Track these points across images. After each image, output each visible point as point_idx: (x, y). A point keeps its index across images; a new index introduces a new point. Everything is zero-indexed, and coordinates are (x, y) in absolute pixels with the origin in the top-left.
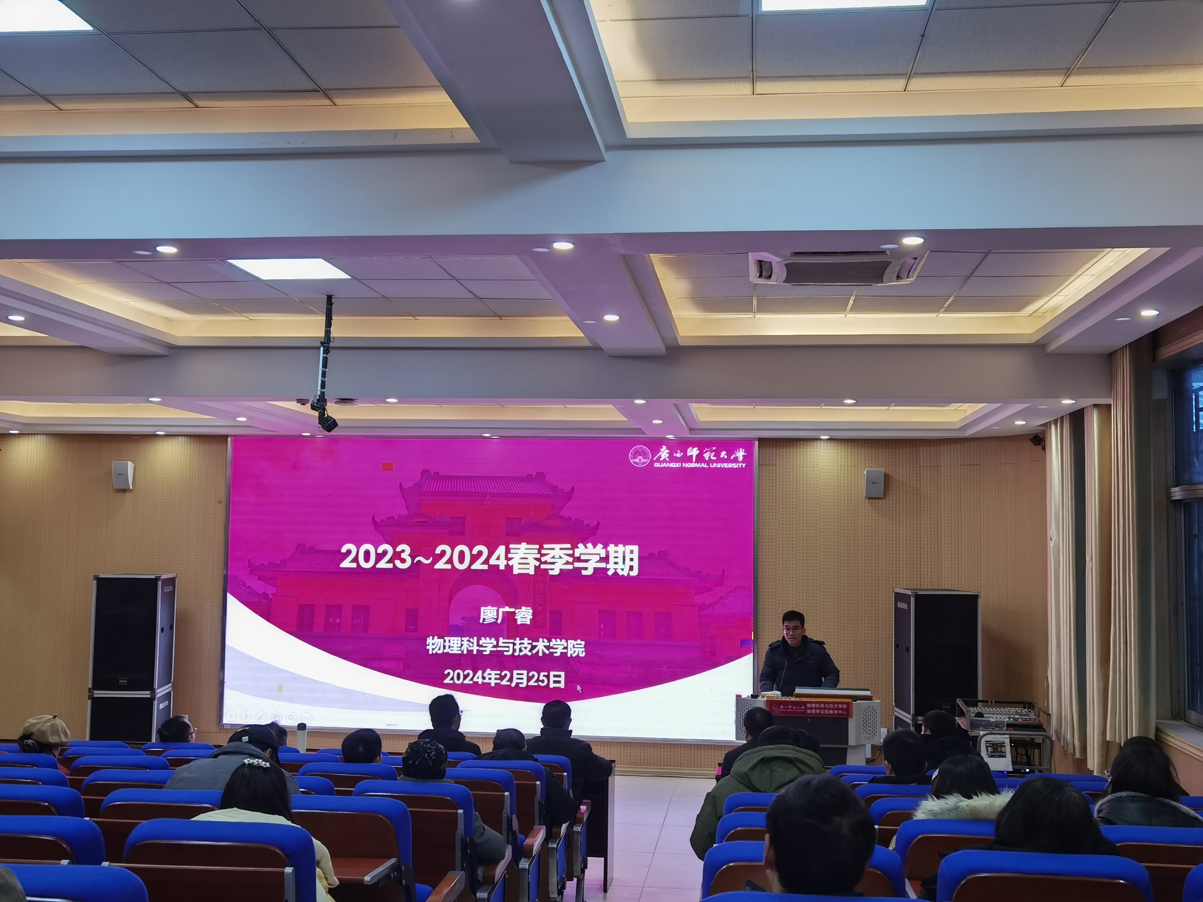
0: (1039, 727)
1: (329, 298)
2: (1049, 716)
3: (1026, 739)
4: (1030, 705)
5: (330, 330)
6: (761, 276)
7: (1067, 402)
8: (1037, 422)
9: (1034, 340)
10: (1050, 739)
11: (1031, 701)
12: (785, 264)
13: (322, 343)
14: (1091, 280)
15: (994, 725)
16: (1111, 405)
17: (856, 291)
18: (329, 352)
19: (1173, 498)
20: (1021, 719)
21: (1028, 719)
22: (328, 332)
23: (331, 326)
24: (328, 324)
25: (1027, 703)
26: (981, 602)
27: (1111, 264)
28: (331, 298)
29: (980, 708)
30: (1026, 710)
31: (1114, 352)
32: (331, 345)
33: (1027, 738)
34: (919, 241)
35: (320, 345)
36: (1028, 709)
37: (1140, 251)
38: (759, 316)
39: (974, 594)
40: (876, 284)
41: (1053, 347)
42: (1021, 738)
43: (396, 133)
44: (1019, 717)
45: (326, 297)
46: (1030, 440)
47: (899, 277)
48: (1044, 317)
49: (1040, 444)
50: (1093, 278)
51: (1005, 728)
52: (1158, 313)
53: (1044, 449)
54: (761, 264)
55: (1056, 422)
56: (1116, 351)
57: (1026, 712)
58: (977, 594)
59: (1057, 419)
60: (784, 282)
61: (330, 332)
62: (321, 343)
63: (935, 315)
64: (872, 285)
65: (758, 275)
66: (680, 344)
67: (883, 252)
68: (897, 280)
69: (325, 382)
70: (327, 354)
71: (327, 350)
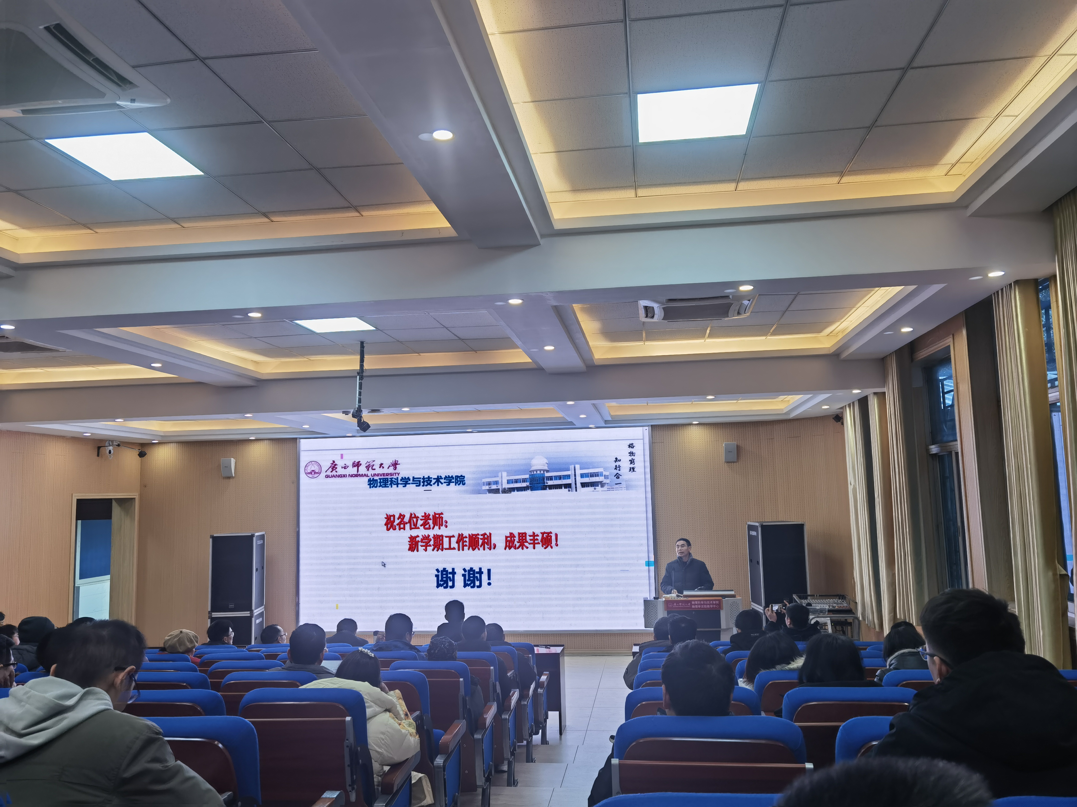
0: (849, 611)
1: (362, 343)
2: (856, 604)
3: (841, 620)
4: (842, 597)
5: (363, 364)
6: (647, 317)
7: (856, 391)
8: (836, 407)
9: (832, 351)
10: (858, 619)
11: (844, 594)
12: (663, 308)
13: (358, 373)
14: (867, 310)
15: (819, 611)
16: (885, 392)
17: (710, 324)
19: (931, 453)
20: (838, 606)
21: (842, 607)
22: (362, 366)
23: (364, 362)
24: (362, 361)
25: (841, 595)
26: (806, 529)
27: (879, 299)
28: (363, 343)
29: (809, 600)
30: (840, 600)
31: (885, 357)
33: (843, 619)
34: (750, 288)
36: (842, 600)
37: (899, 288)
38: (648, 343)
39: (801, 523)
40: (724, 319)
41: (844, 355)
42: (838, 619)
43: (403, 232)
44: (836, 605)
45: (360, 343)
46: (833, 418)
47: (739, 313)
48: (837, 336)
49: (840, 421)
50: (868, 308)
51: (827, 613)
52: (912, 329)
53: (843, 424)
54: (646, 309)
55: (849, 405)
56: (887, 356)
57: (840, 601)
58: (803, 523)
59: (850, 403)
60: (663, 319)
61: (363, 366)
63: (764, 338)
64: (721, 319)
65: (645, 316)
66: (596, 364)
67: (727, 297)
68: (738, 315)
69: (360, 399)
70: (362, 380)
71: (361, 378)
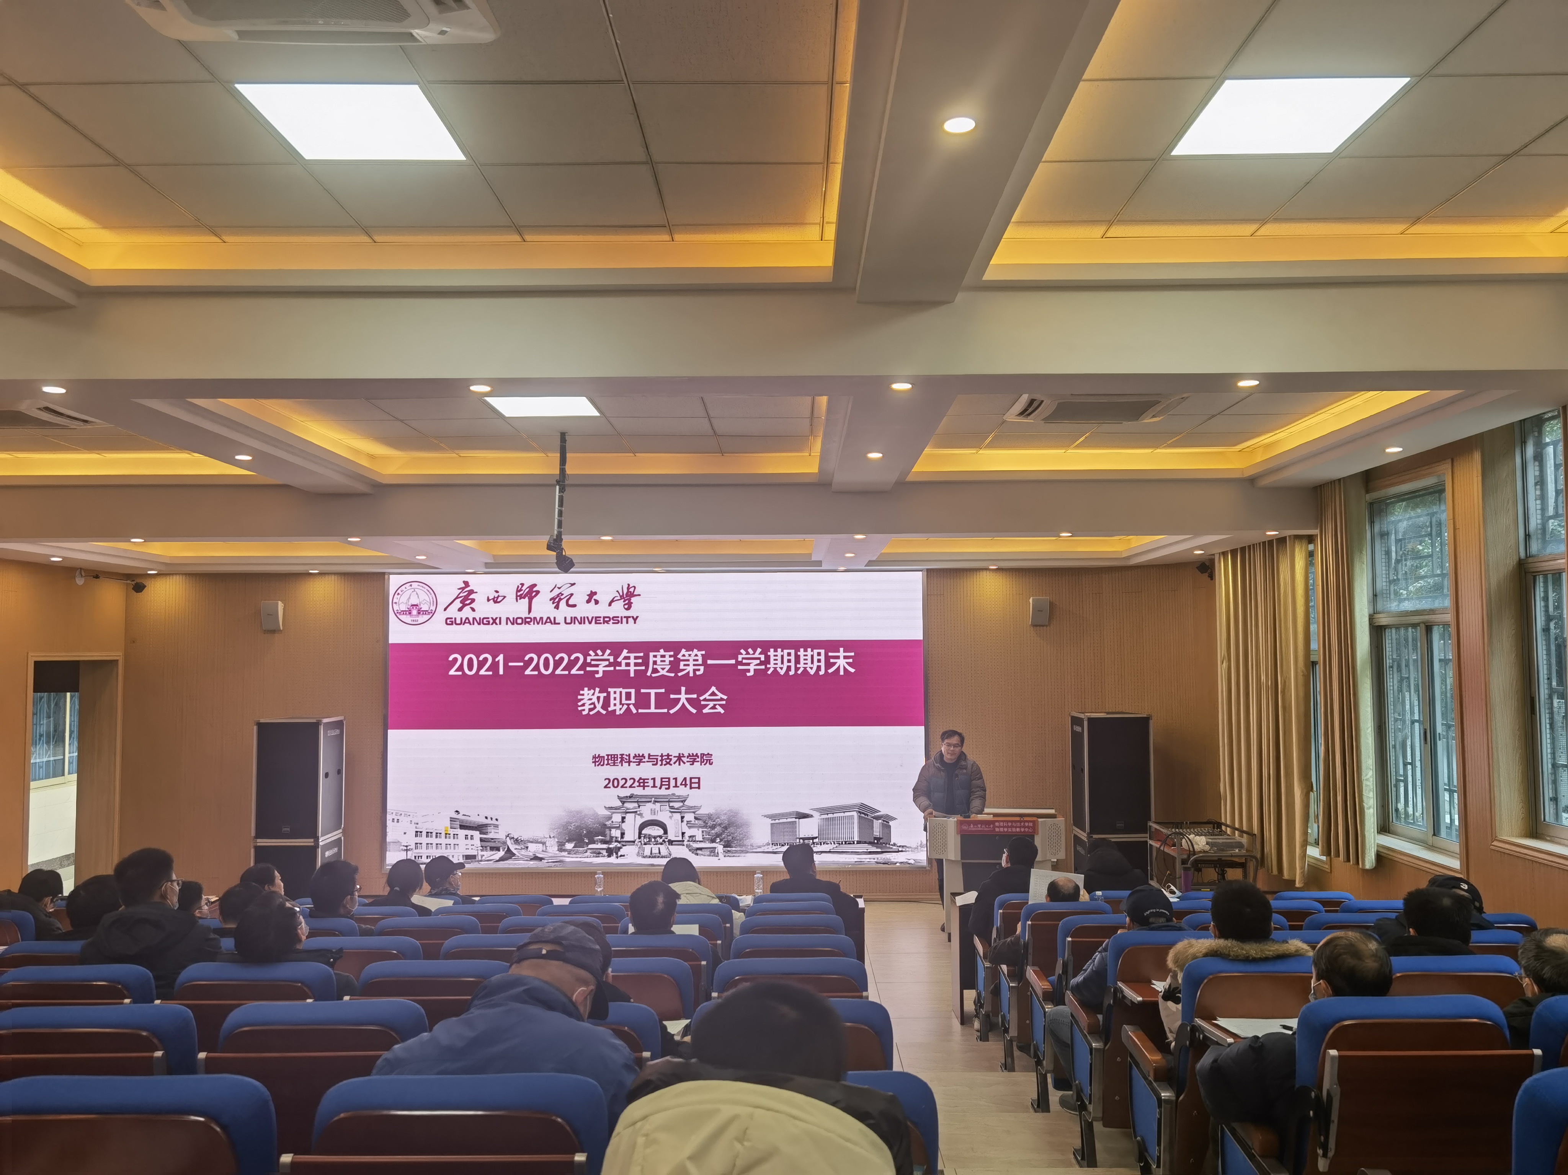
18: (565, 491)
32: (567, 482)
35: (556, 483)
62: (556, 481)
69: (561, 521)
70: (563, 492)
71: (563, 489)
